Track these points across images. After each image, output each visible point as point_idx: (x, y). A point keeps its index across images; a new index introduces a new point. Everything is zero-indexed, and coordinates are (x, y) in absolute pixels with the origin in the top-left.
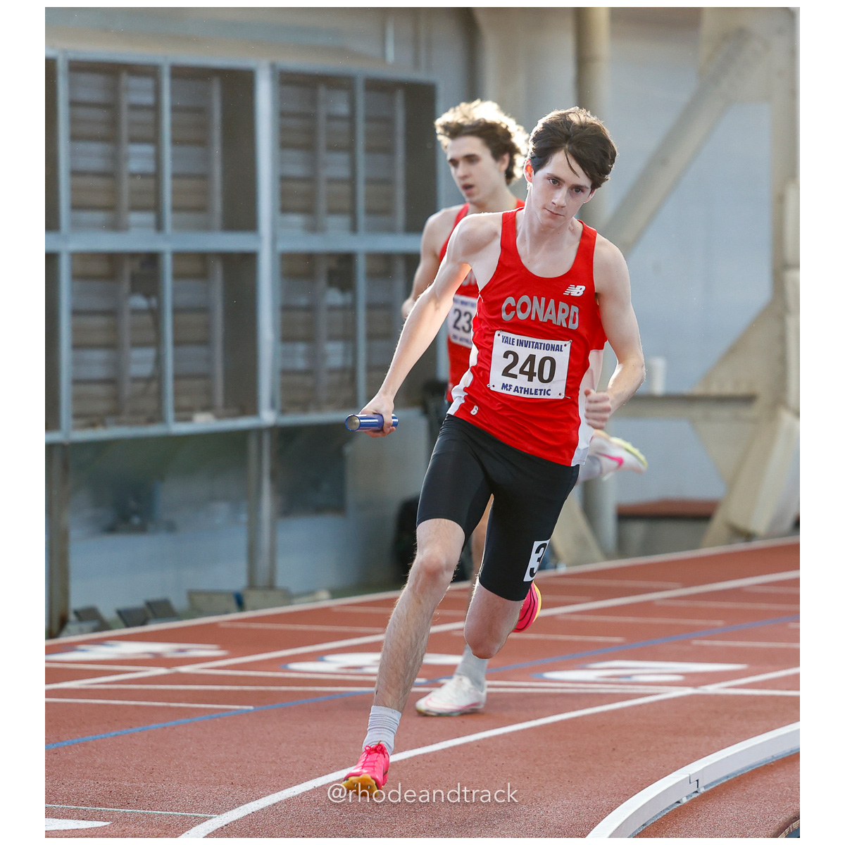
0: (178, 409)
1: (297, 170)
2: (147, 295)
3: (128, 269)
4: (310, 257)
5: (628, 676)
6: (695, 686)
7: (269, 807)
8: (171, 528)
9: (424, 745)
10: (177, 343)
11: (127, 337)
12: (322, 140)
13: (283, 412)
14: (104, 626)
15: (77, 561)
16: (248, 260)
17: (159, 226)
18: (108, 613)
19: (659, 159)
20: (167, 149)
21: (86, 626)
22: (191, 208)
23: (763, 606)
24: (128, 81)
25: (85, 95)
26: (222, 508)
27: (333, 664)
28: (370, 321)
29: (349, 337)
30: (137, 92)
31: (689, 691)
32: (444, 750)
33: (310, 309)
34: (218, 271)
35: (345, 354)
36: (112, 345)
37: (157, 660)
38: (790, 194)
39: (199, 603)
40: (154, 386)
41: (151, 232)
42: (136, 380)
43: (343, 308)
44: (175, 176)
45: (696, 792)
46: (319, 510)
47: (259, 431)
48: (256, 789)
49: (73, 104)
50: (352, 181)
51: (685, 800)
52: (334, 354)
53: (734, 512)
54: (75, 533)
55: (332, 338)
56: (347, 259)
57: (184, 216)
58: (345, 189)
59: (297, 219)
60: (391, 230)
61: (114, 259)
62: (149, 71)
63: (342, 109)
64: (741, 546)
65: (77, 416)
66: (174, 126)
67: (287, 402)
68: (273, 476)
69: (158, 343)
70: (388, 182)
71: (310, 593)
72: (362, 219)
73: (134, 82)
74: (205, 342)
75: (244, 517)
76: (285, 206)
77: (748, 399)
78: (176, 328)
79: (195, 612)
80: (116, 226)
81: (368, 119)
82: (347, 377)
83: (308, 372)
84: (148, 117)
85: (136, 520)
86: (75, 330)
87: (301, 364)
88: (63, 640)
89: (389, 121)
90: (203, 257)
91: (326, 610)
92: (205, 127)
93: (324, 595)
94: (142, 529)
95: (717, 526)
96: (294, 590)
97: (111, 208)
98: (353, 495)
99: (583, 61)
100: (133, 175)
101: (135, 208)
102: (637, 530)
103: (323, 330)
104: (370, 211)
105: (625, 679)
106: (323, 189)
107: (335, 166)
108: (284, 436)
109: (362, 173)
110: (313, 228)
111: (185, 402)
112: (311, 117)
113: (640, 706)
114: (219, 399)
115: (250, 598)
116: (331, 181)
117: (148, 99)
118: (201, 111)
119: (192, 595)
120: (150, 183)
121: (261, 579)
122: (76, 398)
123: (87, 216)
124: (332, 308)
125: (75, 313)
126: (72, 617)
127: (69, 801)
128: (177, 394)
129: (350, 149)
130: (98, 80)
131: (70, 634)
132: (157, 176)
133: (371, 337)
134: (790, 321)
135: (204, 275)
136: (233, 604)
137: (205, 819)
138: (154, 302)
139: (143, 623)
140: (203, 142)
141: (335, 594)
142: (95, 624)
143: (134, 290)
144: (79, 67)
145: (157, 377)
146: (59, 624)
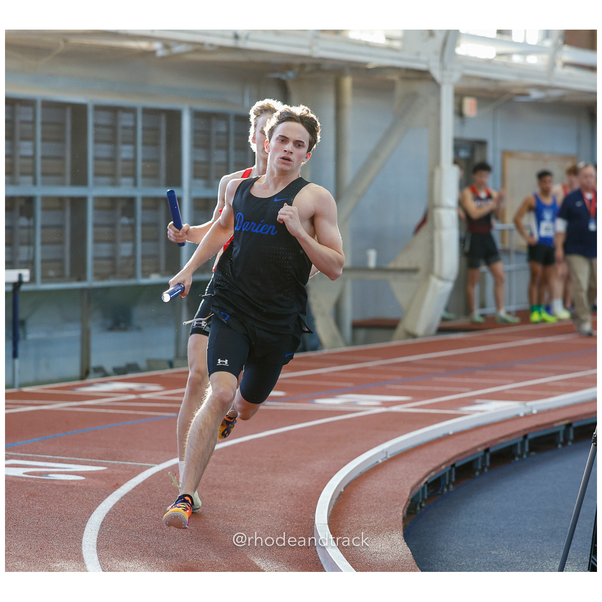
0: (143, 272)
1: (201, 158)
2: (129, 218)
3: (120, 205)
4: (206, 200)
5: (355, 402)
6: (387, 407)
8: (139, 329)
10: (143, 240)
11: (119, 238)
12: (214, 144)
14: (106, 375)
15: (95, 344)
17: (135, 184)
18: (109, 368)
19: (374, 155)
20: (140, 147)
21: (98, 375)
22: (152, 176)
23: (420, 369)
24: (121, 115)
25: (101, 121)
30: (125, 120)
34: (162, 205)
36: (112, 241)
37: (131, 391)
38: (437, 172)
39: (152, 365)
40: (132, 260)
41: (132, 187)
42: (123, 258)
44: (144, 161)
45: (386, 457)
49: (96, 126)
50: (227, 164)
51: (380, 461)
53: (407, 324)
54: (93, 331)
57: (147, 180)
58: (224, 167)
59: (200, 182)
61: (113, 200)
62: (132, 110)
63: (223, 129)
64: (410, 341)
65: (94, 275)
66: (144, 137)
69: (134, 240)
73: (124, 115)
74: (156, 240)
76: (195, 175)
77: (415, 271)
78: (143, 233)
79: (150, 368)
80: (114, 184)
81: (236, 134)
84: (131, 132)
85: (122, 325)
86: (95, 234)
88: (88, 381)
90: (156, 199)
92: (158, 137)
94: (125, 329)
95: (399, 331)
97: (113, 175)
99: (339, 107)
100: (123, 160)
101: (125, 175)
102: (361, 333)
105: (354, 404)
106: (213, 168)
107: (219, 157)
109: (232, 160)
110: (208, 186)
111: (147, 268)
112: (208, 133)
113: (360, 416)
114: (162, 266)
115: (176, 363)
116: (217, 164)
117: (131, 124)
118: (156, 129)
119: (149, 361)
120: (131, 164)
121: (181, 354)
122: (95, 266)
123: (101, 179)
125: (96, 225)
126: (91, 371)
127: (87, 457)
128: (143, 264)
129: (227, 149)
130: (107, 114)
131: (91, 378)
132: (134, 160)
134: (436, 234)
135: (156, 208)
136: (168, 365)
137: (151, 467)
138: (132, 221)
140: (156, 144)
142: (102, 374)
143: (123, 215)
144: (98, 108)
145: (133, 256)
146: (85, 373)
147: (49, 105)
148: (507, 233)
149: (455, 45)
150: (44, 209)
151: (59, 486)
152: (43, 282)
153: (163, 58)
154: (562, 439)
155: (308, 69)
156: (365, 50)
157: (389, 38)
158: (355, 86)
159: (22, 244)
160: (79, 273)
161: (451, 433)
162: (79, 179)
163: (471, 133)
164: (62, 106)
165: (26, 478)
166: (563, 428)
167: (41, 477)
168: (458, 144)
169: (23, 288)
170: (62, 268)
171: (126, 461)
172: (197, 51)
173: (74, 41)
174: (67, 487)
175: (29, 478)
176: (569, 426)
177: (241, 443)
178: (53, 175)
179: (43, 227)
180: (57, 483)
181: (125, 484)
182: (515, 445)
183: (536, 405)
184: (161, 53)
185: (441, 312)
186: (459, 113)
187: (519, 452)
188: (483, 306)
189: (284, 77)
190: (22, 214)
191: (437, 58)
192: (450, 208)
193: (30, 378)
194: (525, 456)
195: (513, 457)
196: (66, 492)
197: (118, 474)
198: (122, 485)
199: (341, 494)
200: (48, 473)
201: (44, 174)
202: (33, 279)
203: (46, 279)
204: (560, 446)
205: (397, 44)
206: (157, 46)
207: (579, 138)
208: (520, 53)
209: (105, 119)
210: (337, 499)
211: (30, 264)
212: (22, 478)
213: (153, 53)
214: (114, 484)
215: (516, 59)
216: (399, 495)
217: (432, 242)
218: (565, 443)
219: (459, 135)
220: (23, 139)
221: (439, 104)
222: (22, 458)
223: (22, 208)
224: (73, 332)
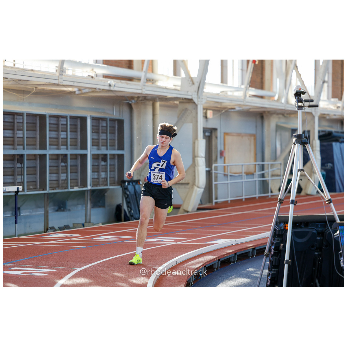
0: (71, 186)
1: (95, 137)
2: (65, 163)
3: (61, 157)
4: (98, 155)
6: (176, 242)
7: (89, 267)
8: (69, 210)
9: (121, 254)
10: (71, 173)
11: (60, 172)
12: (101, 131)
13: (92, 187)
14: (56, 230)
15: (50, 217)
16: (86, 155)
18: (57, 228)
20: (69, 133)
21: (52, 230)
22: (74, 145)
23: (190, 226)
24: (61, 119)
25: (52, 122)
26: (80, 207)
27: (103, 238)
28: (110, 168)
29: (106, 171)
30: (63, 121)
31: (175, 243)
32: (125, 255)
33: (98, 166)
34: (79, 157)
35: (105, 175)
36: (57, 173)
37: (66, 237)
38: (196, 142)
40: (66, 181)
41: (66, 150)
42: (62, 180)
43: (105, 165)
44: (70, 139)
45: (176, 264)
46: (100, 207)
47: (87, 190)
48: (87, 263)
49: (50, 124)
50: (107, 139)
51: (174, 265)
52: (103, 175)
53: (184, 207)
54: (49, 212)
55: (102, 172)
56: (106, 155)
57: (72, 147)
58: (105, 141)
59: (95, 147)
60: (114, 149)
61: (58, 155)
62: (65, 117)
63: (105, 125)
64: (186, 214)
65: (50, 188)
66: (70, 128)
67: (93, 185)
68: (90, 200)
69: (67, 173)
70: (114, 140)
71: (98, 224)
72: (109, 147)
73: (62, 119)
74: (77, 172)
75: (84, 208)
76: (93, 145)
77: (188, 184)
78: (70, 169)
79: (74, 227)
80: (58, 149)
81: (110, 127)
82: (106, 179)
83: (97, 178)
84: (65, 126)
85: (62, 209)
86: (50, 170)
87: (96, 177)
89: (114, 127)
90: (76, 155)
91: (101, 227)
92: (76, 128)
93: (101, 224)
94: (63, 211)
95: (181, 209)
96: (94, 223)
97: (57, 145)
98: (106, 204)
99: (154, 115)
100: (62, 138)
101: (62, 145)
103: (101, 170)
104: (110, 146)
105: (162, 241)
106: (101, 141)
107: (103, 136)
108: (93, 191)
109: (109, 138)
110: (98, 149)
111: (72, 185)
112: (98, 126)
113: (165, 246)
114: (79, 184)
115: (86, 224)
116: (102, 139)
117: (65, 123)
118: (76, 125)
119: (74, 224)
120: (65, 140)
121: (88, 220)
122: (50, 184)
123: (52, 147)
124: (102, 165)
125: (50, 166)
126: (49, 229)
127: (49, 266)
128: (71, 183)
129: (106, 133)
130: (55, 119)
131: (49, 232)
132: (67, 138)
133: (110, 171)
134: (196, 168)
135: (76, 159)
136: (82, 226)
137: (76, 269)
138: (66, 164)
139: (64, 230)
140: (76, 132)
141: (103, 224)
142: (54, 230)
143: (62, 162)
144: (51, 116)
145: (67, 180)
146: (46, 230)
147: (29, 115)
148: (226, 167)
149: (203, 88)
150: (27, 160)
151: (36, 278)
152: (27, 191)
153: (78, 94)
154: (251, 255)
155: (140, 99)
156: (165, 90)
157: (174, 86)
158: (160, 106)
159: (18, 175)
160: (43, 186)
161: (204, 253)
162: (43, 147)
163: (210, 125)
164: (35, 115)
165: (22, 275)
166: (252, 250)
167: (29, 275)
168: (205, 130)
169: (19, 193)
170: (36, 185)
171: (65, 267)
172: (93, 92)
173: (40, 88)
174: (40, 279)
175: (23, 275)
176: (254, 249)
177: (114, 258)
178: (32, 145)
179: (27, 167)
180: (36, 277)
181: (65, 277)
182: (232, 257)
183: (240, 241)
184: (77, 93)
185: (199, 202)
186: (206, 117)
187: (233, 261)
188: (216, 199)
189: (130, 102)
190: (18, 162)
191: (196, 93)
192: (202, 157)
193: (22, 233)
194: (235, 262)
195: (231, 262)
196: (40, 281)
197: (62, 273)
198: (64, 277)
199: (158, 279)
200: (31, 273)
201: (27, 145)
202: (23, 190)
203: (29, 189)
204: (250, 258)
205: (179, 88)
206: (75, 89)
207: (256, 127)
208: (231, 91)
209: (54, 121)
210: (156, 282)
211: (22, 183)
212: (20, 275)
213: (75, 92)
214: (60, 277)
215: (229, 93)
216: (183, 279)
217: (195, 172)
218: (252, 256)
219: (205, 126)
220: (18, 130)
221: (197, 113)
222: (20, 267)
223: (18, 159)
224: (42, 212)
